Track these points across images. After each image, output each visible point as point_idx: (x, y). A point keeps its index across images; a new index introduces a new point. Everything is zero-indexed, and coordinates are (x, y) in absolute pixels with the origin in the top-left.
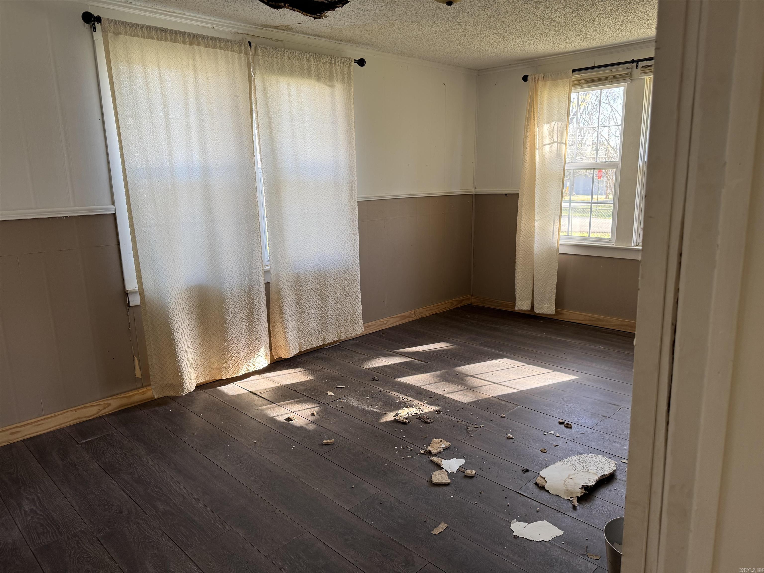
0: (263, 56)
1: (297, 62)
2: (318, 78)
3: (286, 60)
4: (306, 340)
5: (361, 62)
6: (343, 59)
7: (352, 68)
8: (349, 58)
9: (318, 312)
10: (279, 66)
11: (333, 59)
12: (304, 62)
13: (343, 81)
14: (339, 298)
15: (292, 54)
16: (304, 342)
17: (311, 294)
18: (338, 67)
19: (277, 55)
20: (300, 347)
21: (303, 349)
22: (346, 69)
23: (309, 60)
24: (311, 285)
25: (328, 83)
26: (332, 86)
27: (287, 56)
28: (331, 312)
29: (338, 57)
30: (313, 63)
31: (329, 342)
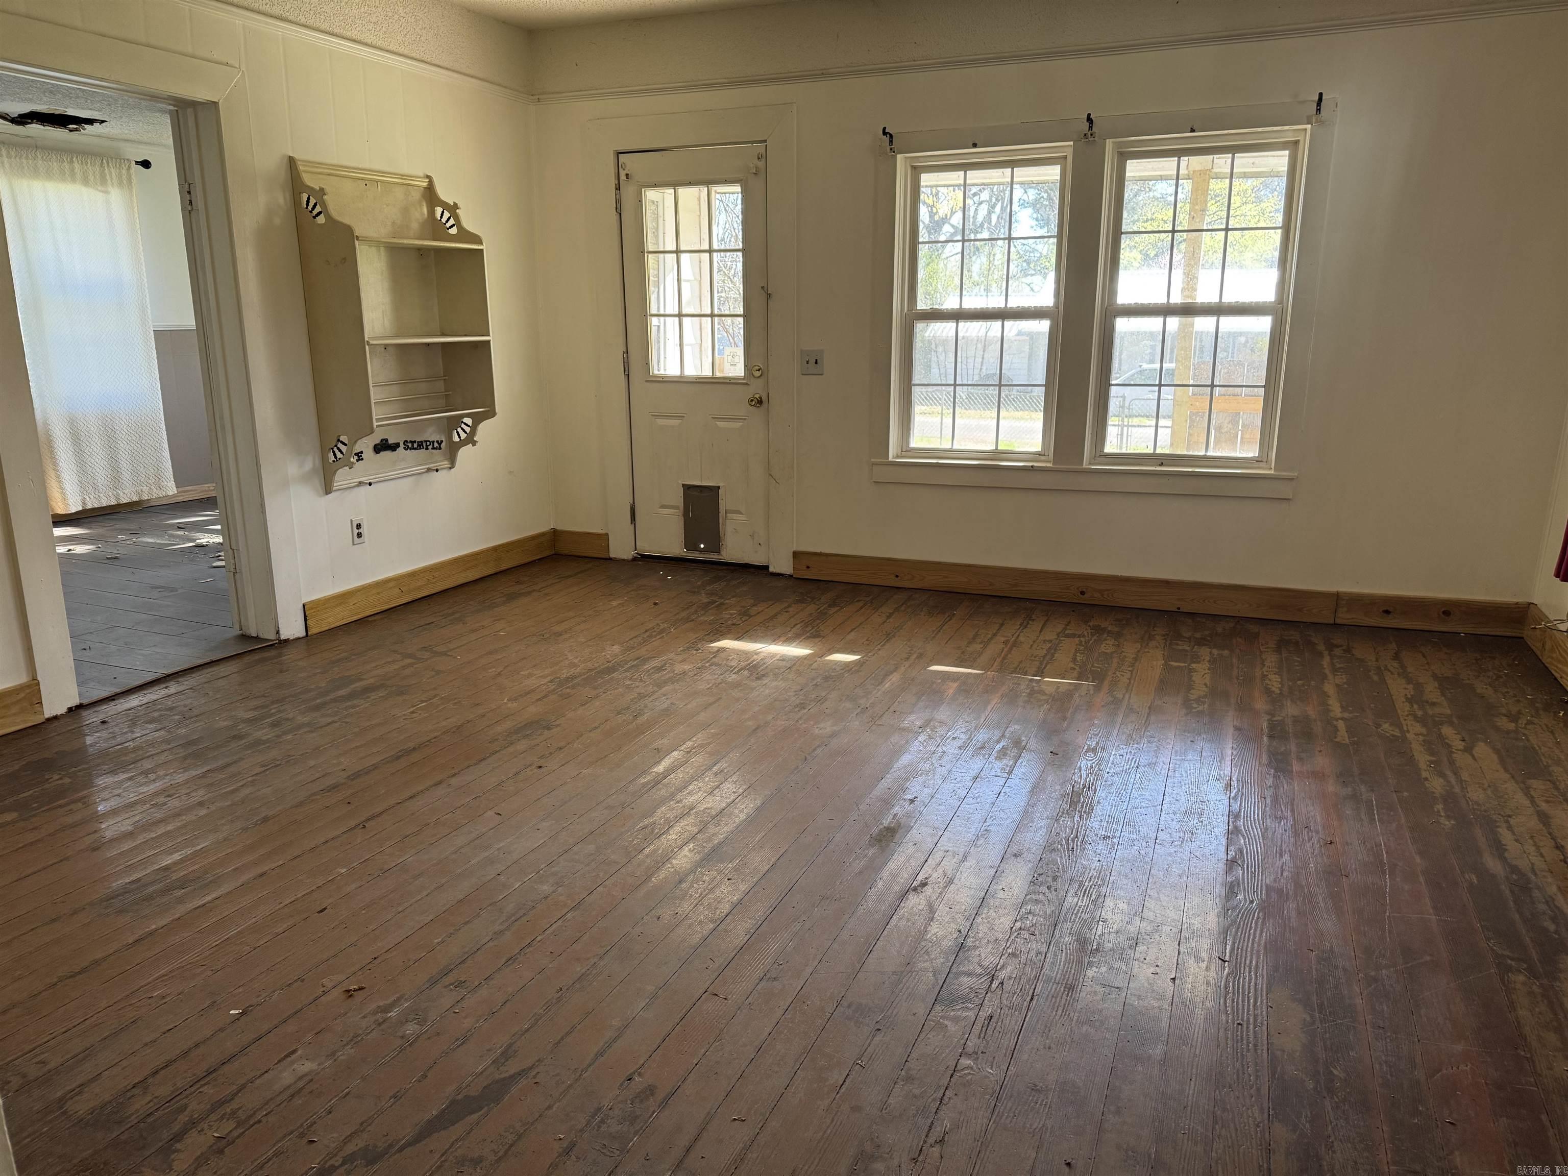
0: (9, 156)
1: (55, 164)
2: (86, 182)
3: (40, 162)
4: (91, 496)
5: (146, 164)
6: (118, 161)
7: (132, 171)
8: (128, 160)
9: (105, 463)
10: (31, 168)
11: (104, 161)
12: (65, 164)
13: (120, 184)
14: (135, 448)
15: (47, 154)
16: (88, 499)
17: (94, 439)
18: (113, 171)
19: (27, 156)
20: (84, 503)
21: (89, 506)
22: (124, 172)
23: (72, 162)
24: (92, 429)
25: (99, 188)
26: (106, 192)
27: (40, 157)
28: (125, 465)
29: (112, 158)
30: (76, 165)
31: (125, 501)
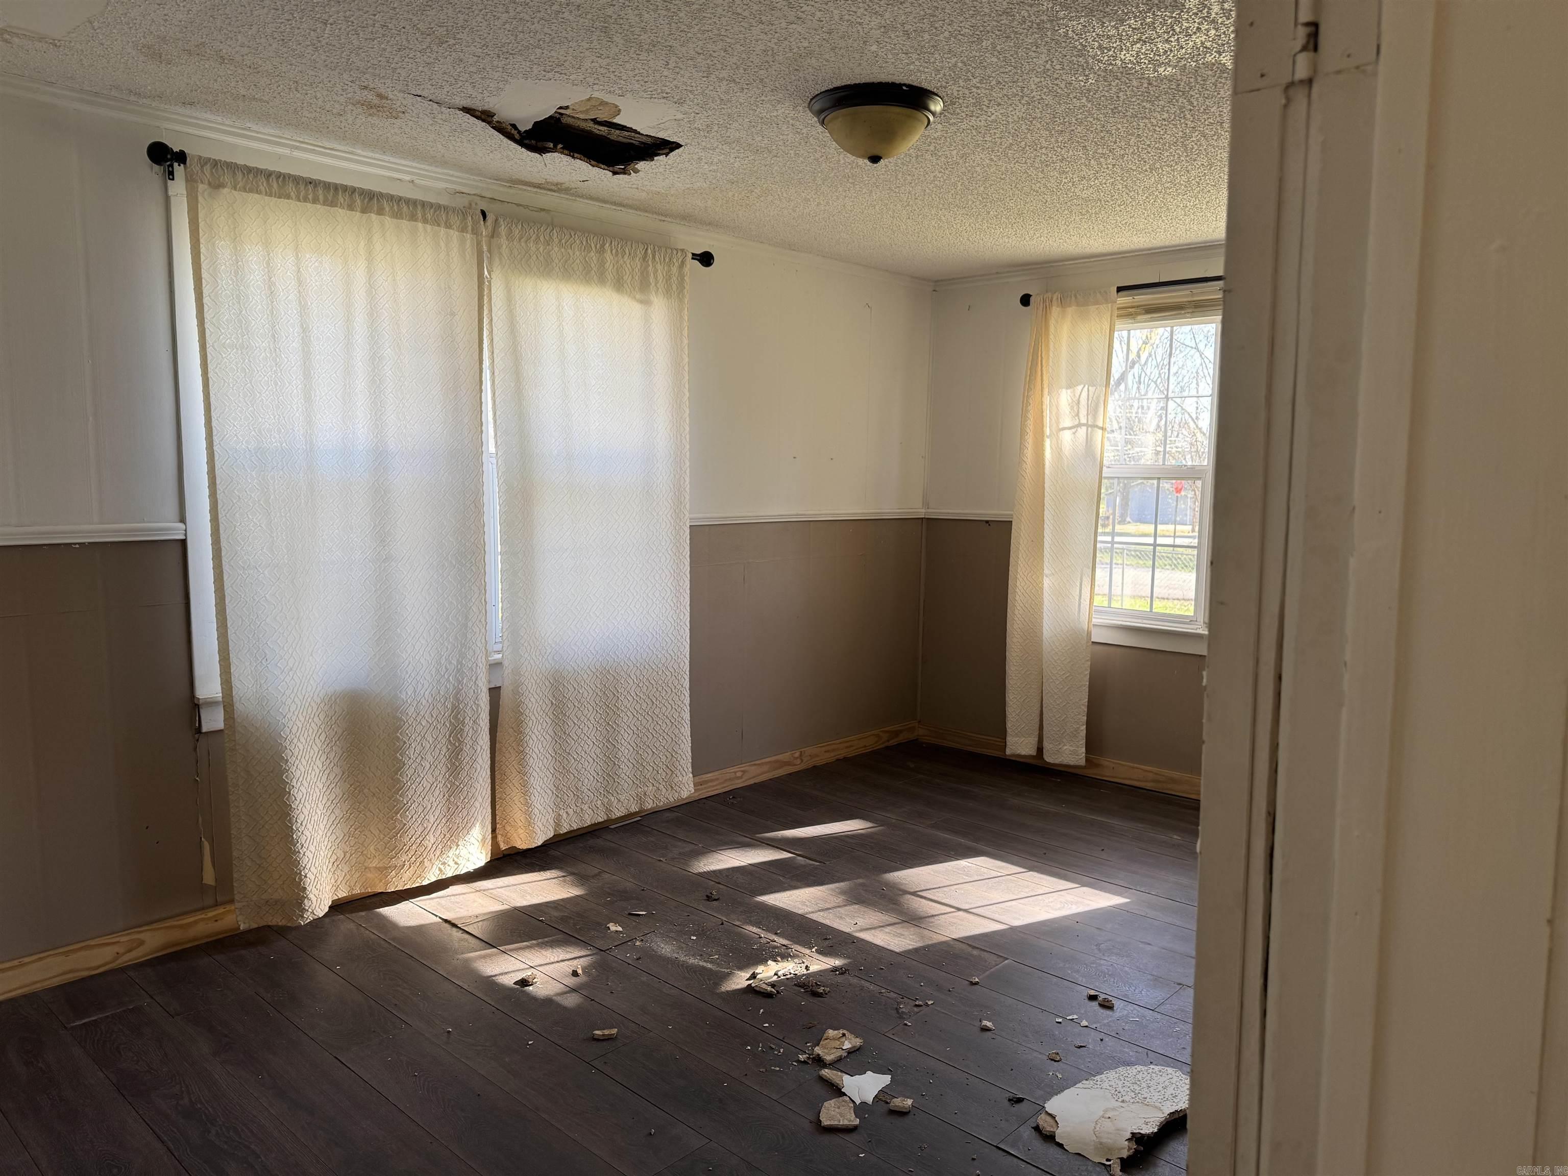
0: (510, 237)
1: (578, 253)
2: (619, 285)
3: (556, 249)
4: (571, 812)
5: (706, 259)
6: (669, 251)
7: (686, 269)
8: (682, 250)
9: (598, 751)
10: (541, 258)
11: (649, 251)
12: (592, 254)
13: (668, 292)
14: (644, 722)
15: (567, 237)
16: (565, 816)
17: (586, 712)
18: (659, 267)
19: (538, 237)
20: (558, 824)
21: (564, 830)
22: (675, 270)
23: (601, 250)
24: (586, 694)
25: (638, 296)
26: (646, 303)
27: (556, 241)
28: (625, 752)
29: (660, 247)
30: (608, 256)
31: (619, 814)
